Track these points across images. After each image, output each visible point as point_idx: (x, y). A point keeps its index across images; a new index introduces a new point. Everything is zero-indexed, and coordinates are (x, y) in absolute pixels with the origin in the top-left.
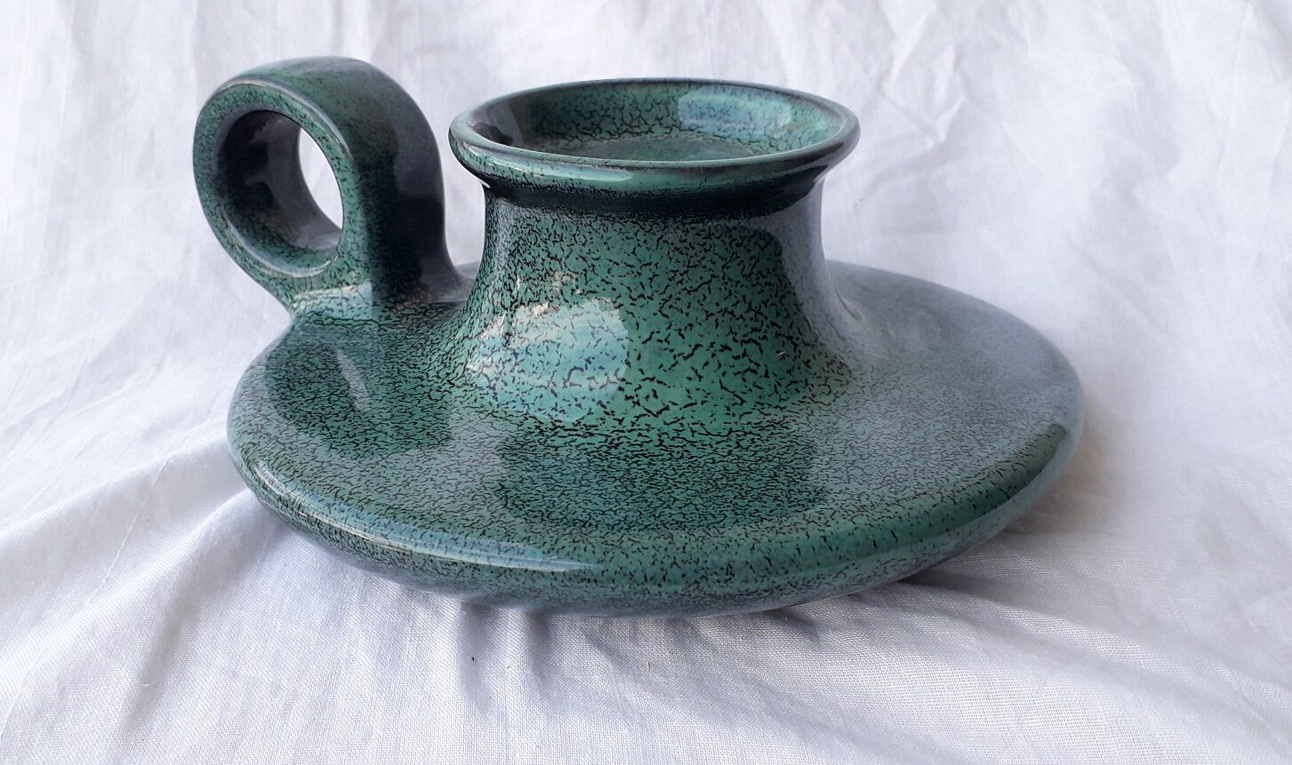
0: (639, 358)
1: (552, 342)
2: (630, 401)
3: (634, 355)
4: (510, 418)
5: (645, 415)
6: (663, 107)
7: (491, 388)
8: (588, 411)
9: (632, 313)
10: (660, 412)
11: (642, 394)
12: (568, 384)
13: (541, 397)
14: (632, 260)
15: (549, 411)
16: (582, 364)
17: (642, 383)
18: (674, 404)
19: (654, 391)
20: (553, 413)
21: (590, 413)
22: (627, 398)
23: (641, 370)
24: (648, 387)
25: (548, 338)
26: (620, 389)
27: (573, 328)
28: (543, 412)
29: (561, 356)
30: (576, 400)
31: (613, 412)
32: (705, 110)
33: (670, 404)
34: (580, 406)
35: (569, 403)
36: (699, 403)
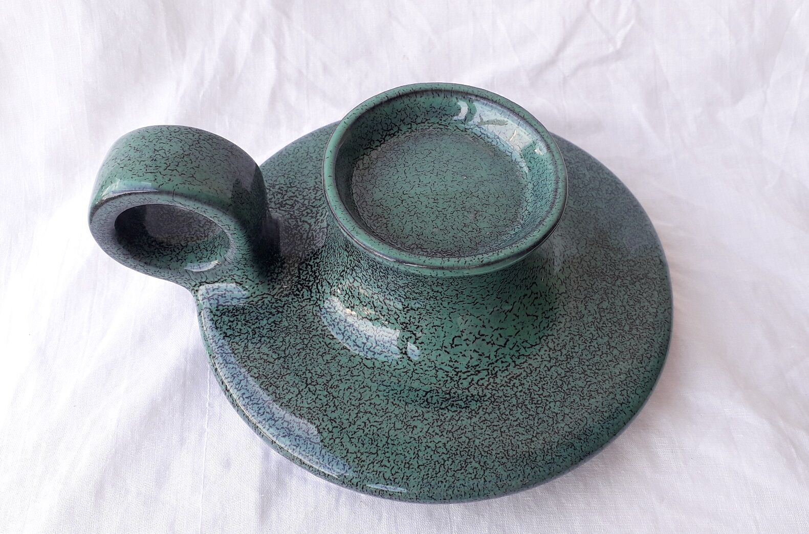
0: (489, 321)
1: (438, 326)
2: (490, 345)
3: (486, 321)
4: (427, 373)
5: (499, 349)
6: (403, 112)
7: (404, 354)
8: (470, 357)
9: (483, 304)
10: (505, 344)
11: (494, 338)
12: (453, 346)
13: (440, 355)
14: (485, 284)
15: (448, 363)
16: (459, 334)
17: (493, 333)
18: (511, 336)
19: (500, 334)
20: (451, 364)
21: (471, 358)
22: (488, 343)
23: (491, 327)
24: (496, 334)
25: (435, 325)
26: (483, 340)
27: (450, 318)
28: (445, 364)
29: (445, 332)
30: (461, 353)
31: (483, 353)
32: (429, 109)
33: (509, 338)
34: (464, 355)
35: (457, 356)
36: (521, 330)
